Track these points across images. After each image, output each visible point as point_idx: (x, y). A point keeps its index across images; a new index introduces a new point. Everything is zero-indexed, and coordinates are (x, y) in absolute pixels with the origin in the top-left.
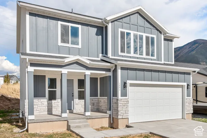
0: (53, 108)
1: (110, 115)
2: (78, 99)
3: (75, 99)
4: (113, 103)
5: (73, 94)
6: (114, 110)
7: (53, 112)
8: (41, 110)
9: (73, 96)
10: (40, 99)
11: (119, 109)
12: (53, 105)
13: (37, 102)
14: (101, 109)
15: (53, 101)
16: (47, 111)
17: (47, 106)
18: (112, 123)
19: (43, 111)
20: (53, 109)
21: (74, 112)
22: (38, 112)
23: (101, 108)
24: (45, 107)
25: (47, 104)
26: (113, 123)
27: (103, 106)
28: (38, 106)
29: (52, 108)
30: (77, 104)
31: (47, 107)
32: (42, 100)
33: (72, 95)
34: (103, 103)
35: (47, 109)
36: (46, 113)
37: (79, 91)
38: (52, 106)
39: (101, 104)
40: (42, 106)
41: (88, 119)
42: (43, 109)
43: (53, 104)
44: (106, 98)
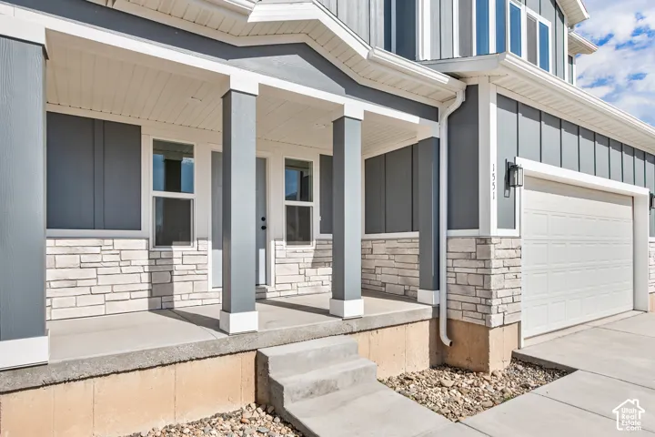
0: (175, 278)
1: (437, 309)
2: (284, 243)
3: (273, 242)
4: (451, 255)
5: (263, 219)
6: (454, 289)
7: (176, 298)
8: (115, 289)
9: (264, 228)
10: (113, 238)
11: (495, 282)
12: (178, 267)
13: (98, 250)
14: (376, 283)
15: (177, 250)
16: (146, 294)
17: (147, 269)
18: (447, 342)
19: (127, 296)
20: (175, 284)
21: (268, 295)
22: (100, 299)
23: (373, 277)
24: (136, 278)
25: (146, 262)
26: (451, 344)
27: (385, 270)
28: (101, 271)
29: (172, 282)
30: (282, 261)
31: (145, 277)
32: (119, 244)
33: (262, 223)
34: (387, 257)
35: (146, 286)
36: (144, 304)
37: (288, 207)
38: (171, 272)
39: (376, 263)
40: (124, 269)
41: (352, 333)
42: (124, 288)
43: (175, 261)
44: (416, 234)
